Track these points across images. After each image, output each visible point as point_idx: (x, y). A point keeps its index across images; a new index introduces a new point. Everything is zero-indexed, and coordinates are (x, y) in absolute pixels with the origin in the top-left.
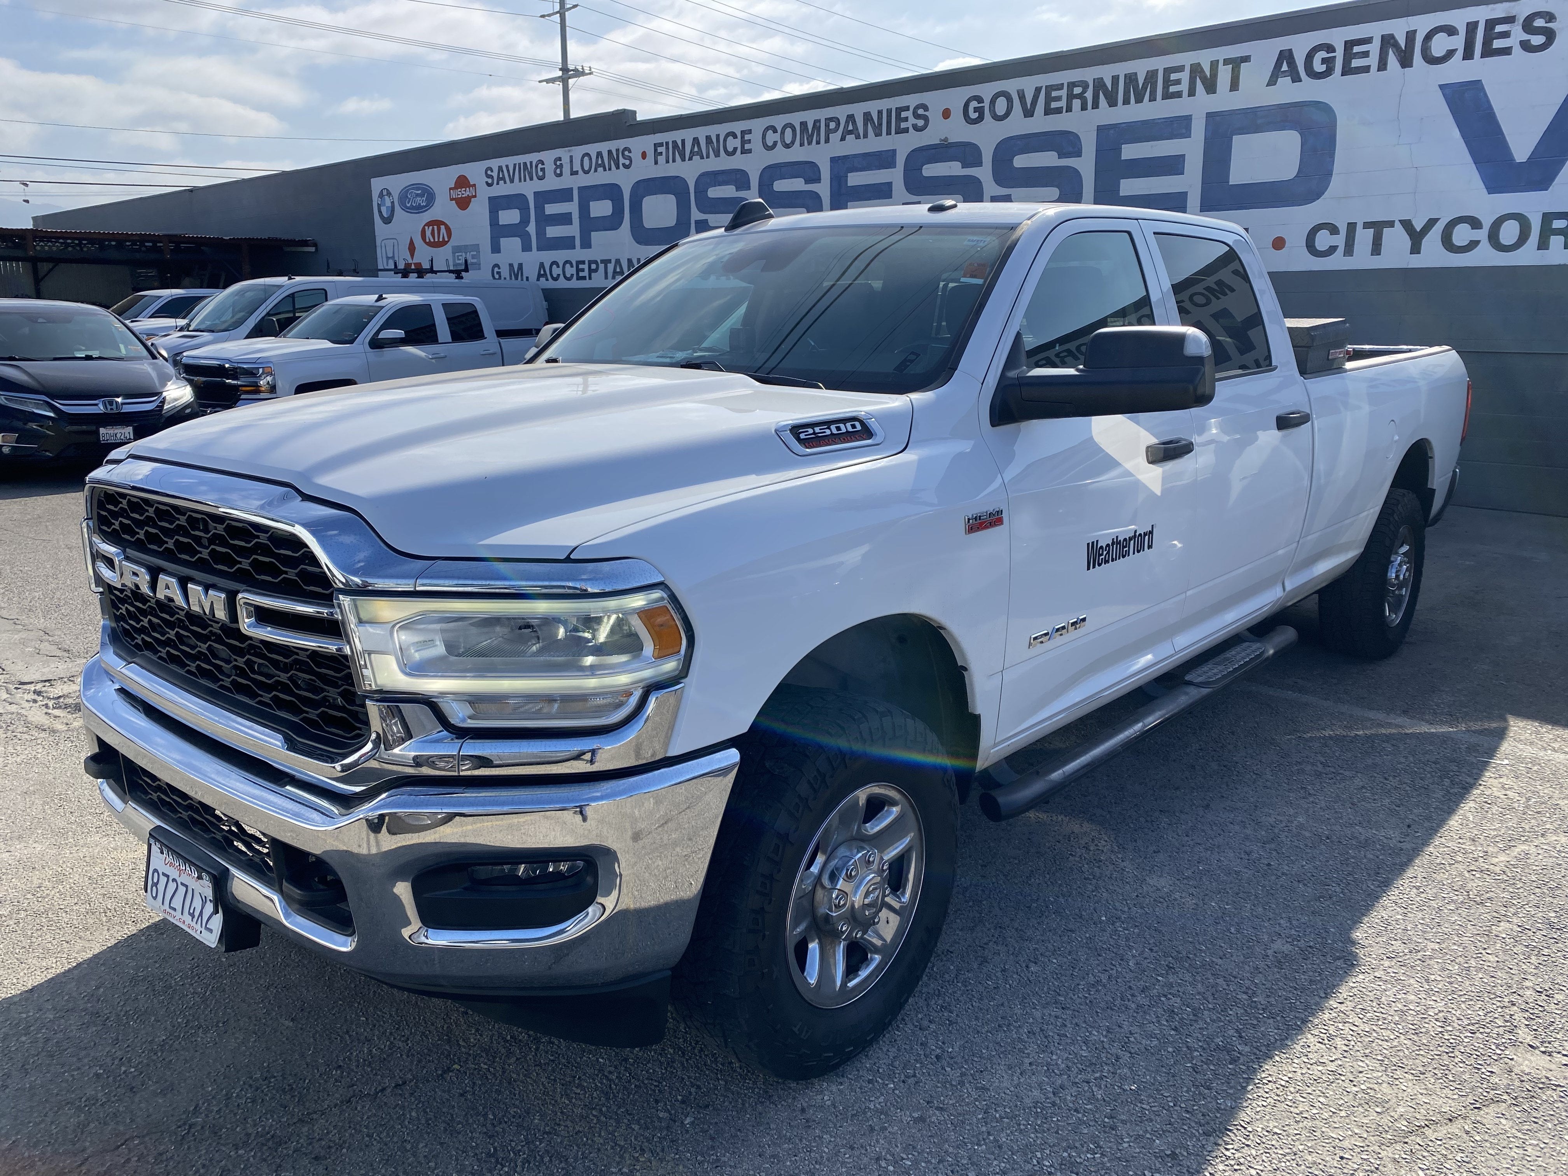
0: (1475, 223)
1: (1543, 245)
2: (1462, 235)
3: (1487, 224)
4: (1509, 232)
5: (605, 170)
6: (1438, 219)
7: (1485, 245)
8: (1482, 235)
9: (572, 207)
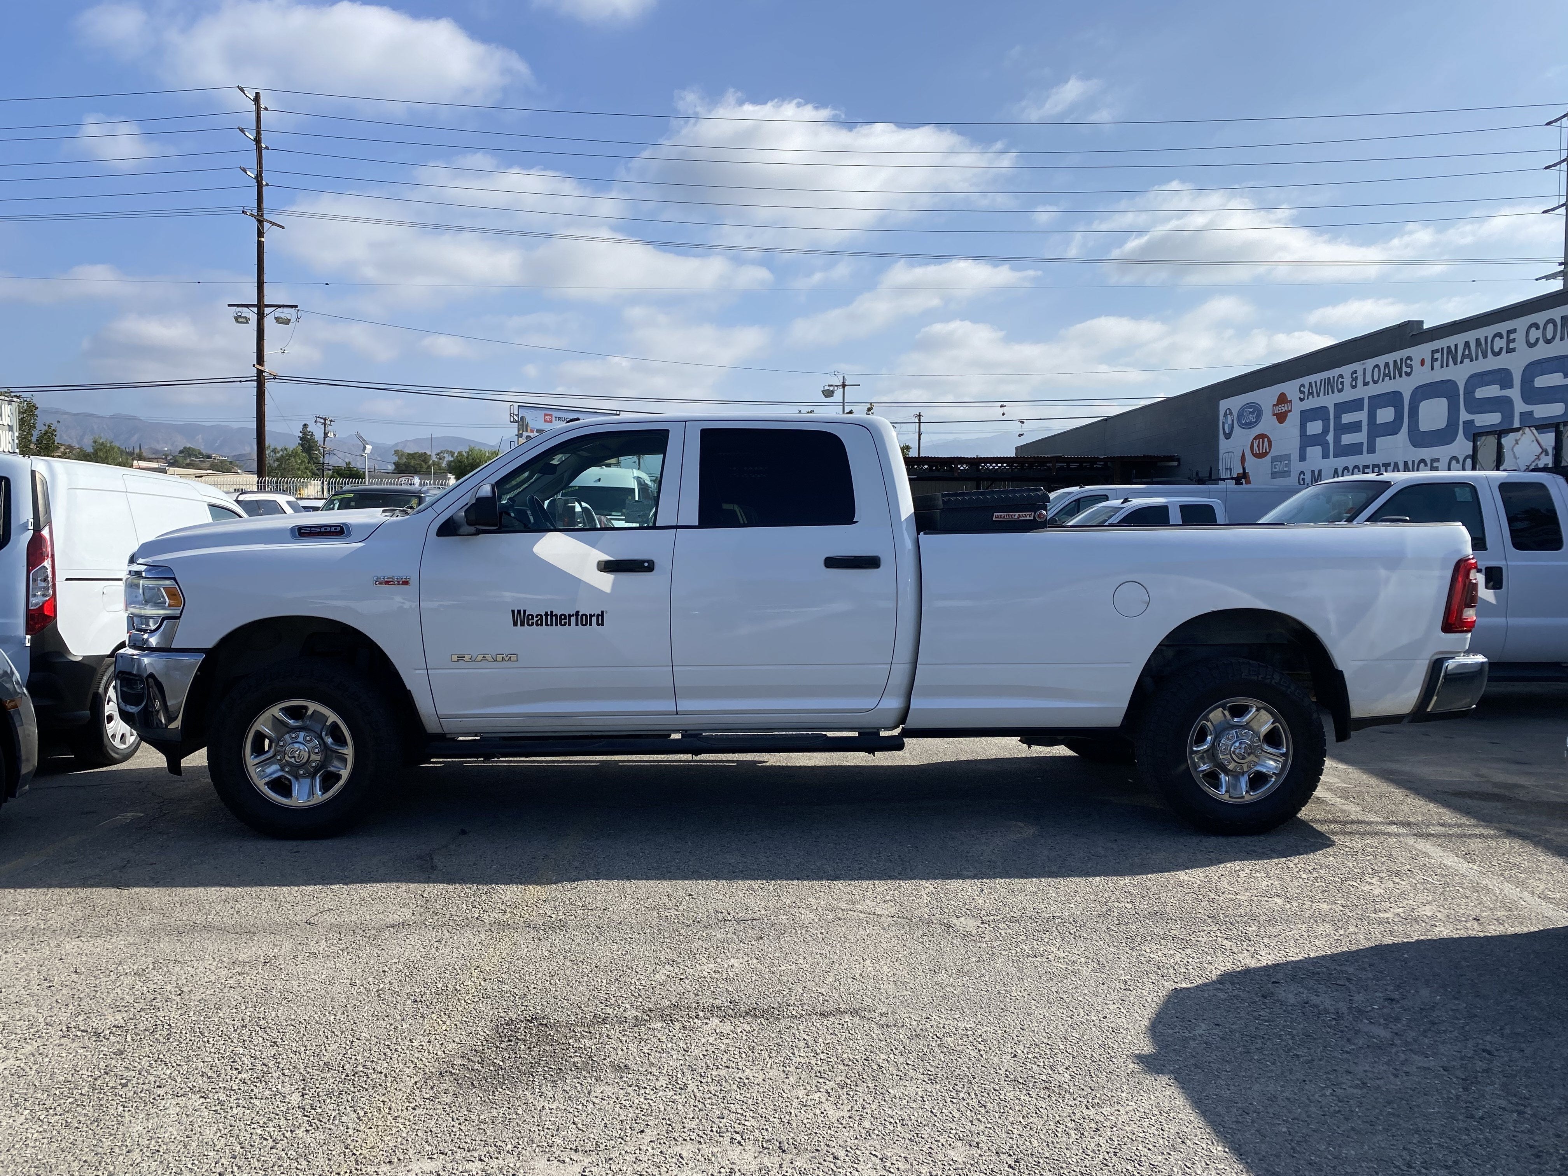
5: (1390, 379)
9: (1362, 416)
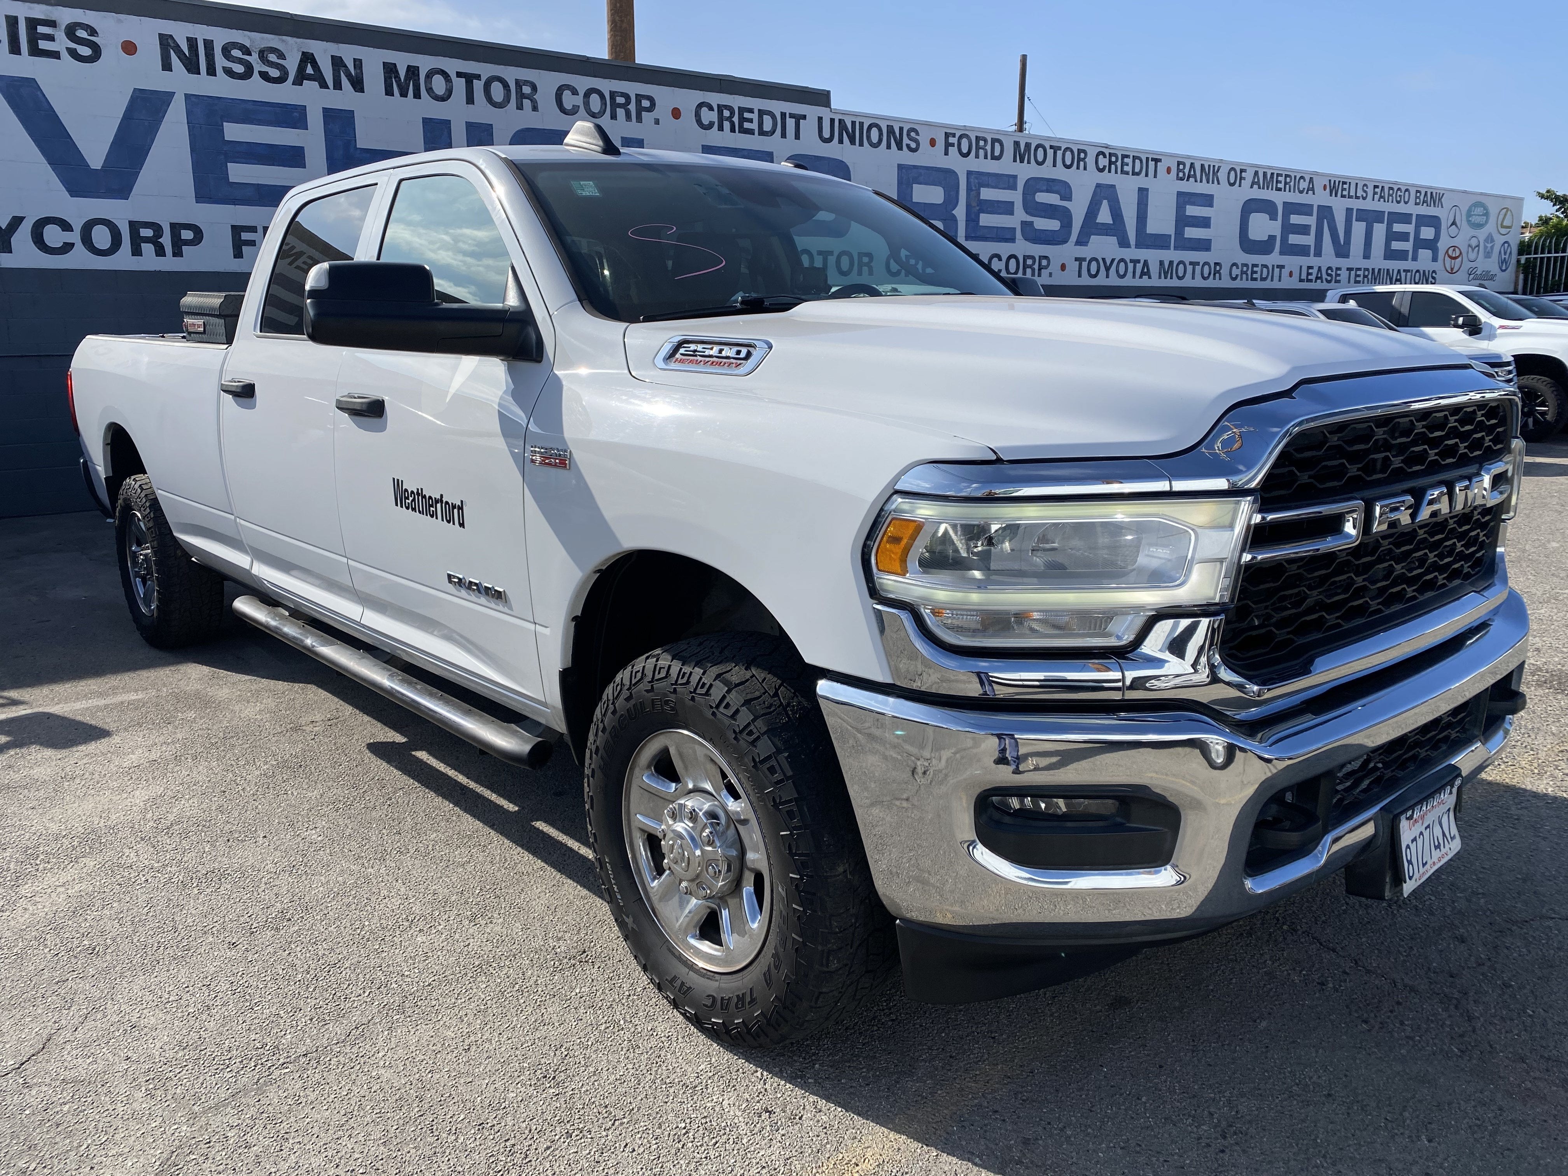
0: (66, 226)
1: (137, 251)
2: (53, 236)
3: (78, 227)
4: (101, 237)
6: (22, 218)
7: (79, 247)
8: (74, 237)
